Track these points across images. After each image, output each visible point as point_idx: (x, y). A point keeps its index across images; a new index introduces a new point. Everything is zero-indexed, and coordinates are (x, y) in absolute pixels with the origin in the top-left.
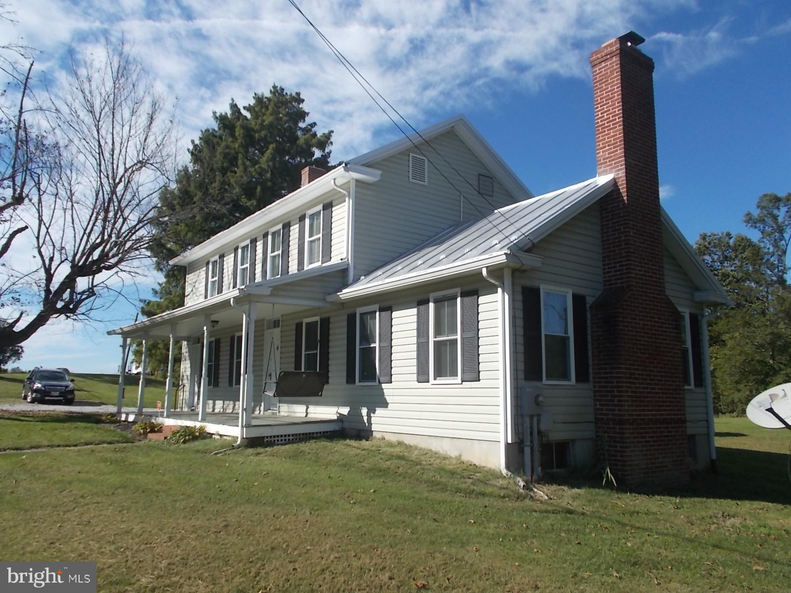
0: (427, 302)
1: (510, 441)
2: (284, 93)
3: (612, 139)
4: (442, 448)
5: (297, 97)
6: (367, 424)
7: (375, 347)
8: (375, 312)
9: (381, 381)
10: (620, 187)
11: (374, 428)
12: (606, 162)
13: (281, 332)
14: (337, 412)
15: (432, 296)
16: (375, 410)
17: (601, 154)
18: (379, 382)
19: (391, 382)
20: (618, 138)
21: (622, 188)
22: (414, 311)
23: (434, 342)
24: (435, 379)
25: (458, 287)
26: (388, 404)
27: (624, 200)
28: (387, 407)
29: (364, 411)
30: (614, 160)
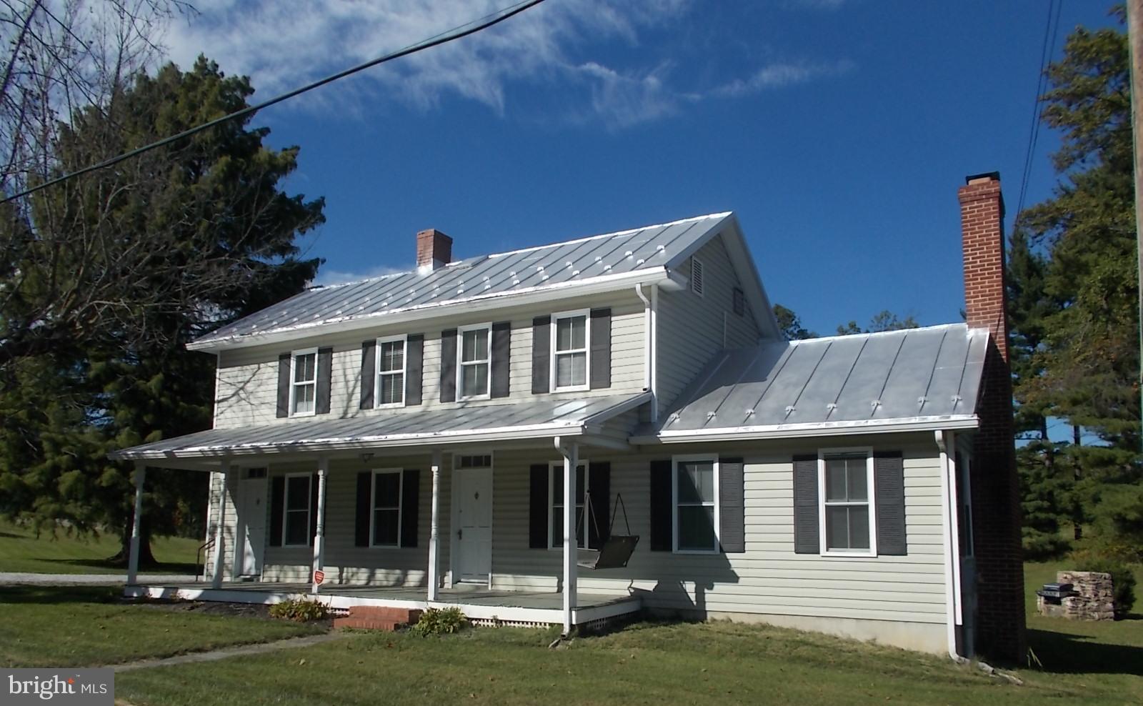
0: (815, 458)
1: (959, 622)
2: (218, 72)
3: (987, 289)
4: (841, 632)
5: (244, 83)
6: (695, 603)
7: (712, 507)
8: (712, 462)
9: (725, 550)
10: (998, 345)
11: (708, 607)
12: (979, 314)
13: (494, 474)
14: (630, 587)
15: (821, 452)
16: (713, 585)
17: (972, 303)
18: (721, 550)
19: (744, 552)
20: (996, 290)
21: (1000, 346)
22: (790, 467)
23: (826, 506)
24: (827, 550)
25: (870, 445)
26: (738, 578)
27: (1002, 359)
28: (737, 582)
29: (690, 587)
30: (989, 313)
